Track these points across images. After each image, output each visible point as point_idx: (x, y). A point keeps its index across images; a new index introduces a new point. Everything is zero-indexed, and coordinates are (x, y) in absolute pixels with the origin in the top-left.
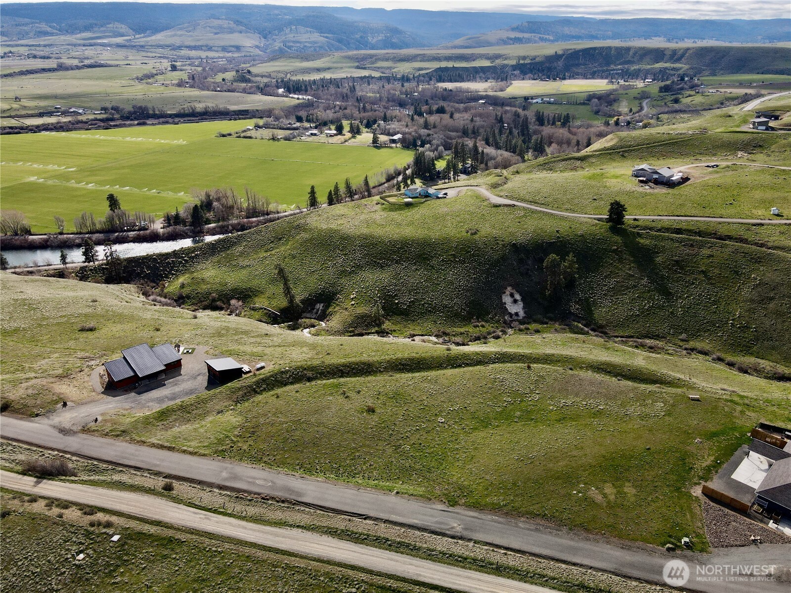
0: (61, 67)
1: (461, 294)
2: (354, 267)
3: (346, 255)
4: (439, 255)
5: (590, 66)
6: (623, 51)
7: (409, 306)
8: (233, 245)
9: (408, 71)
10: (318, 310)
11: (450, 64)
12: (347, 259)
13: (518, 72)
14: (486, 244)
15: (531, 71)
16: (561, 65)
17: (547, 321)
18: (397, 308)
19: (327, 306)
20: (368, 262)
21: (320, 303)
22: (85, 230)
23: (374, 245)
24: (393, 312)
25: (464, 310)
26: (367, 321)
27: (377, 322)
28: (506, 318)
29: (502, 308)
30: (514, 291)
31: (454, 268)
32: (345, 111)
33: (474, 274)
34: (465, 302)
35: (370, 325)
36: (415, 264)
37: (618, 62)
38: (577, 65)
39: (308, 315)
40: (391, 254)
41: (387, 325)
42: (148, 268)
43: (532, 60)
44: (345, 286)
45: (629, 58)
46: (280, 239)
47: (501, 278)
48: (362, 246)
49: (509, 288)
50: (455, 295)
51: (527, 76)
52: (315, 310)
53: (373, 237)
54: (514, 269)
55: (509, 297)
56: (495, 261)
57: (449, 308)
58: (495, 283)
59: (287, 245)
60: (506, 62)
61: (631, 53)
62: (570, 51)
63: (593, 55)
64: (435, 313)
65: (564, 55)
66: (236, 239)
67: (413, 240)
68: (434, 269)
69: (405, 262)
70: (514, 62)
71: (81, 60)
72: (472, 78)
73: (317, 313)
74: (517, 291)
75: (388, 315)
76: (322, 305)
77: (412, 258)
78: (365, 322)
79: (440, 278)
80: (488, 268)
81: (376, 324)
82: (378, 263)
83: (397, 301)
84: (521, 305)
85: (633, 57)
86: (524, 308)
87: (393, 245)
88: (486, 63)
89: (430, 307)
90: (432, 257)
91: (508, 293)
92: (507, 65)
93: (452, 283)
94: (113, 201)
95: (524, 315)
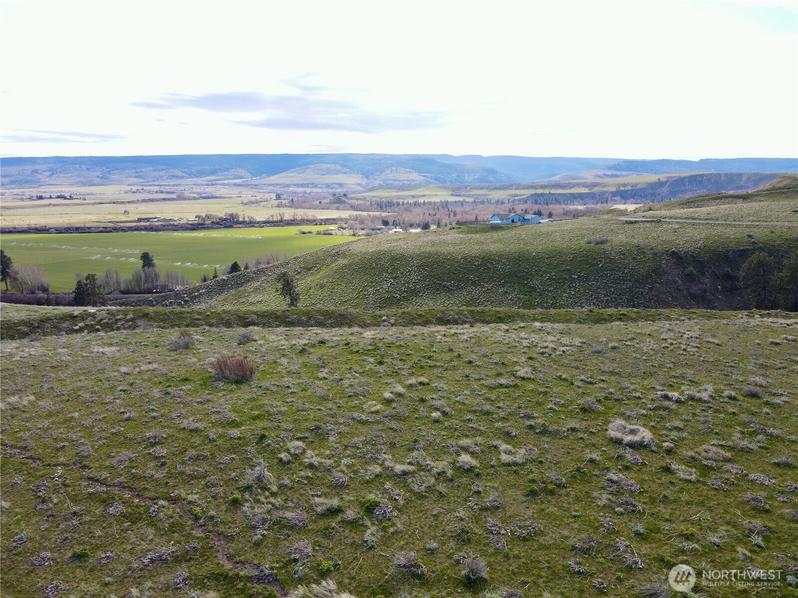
0: (180, 197)
2: (405, 292)
3: (396, 278)
4: (544, 272)
5: (698, 192)
6: (735, 177)
8: (248, 281)
9: (502, 197)
11: (546, 191)
12: (398, 284)
13: (619, 198)
14: (624, 255)
15: (633, 197)
16: (665, 192)
20: (429, 285)
23: (440, 264)
31: (570, 287)
32: (434, 217)
33: (606, 295)
36: (503, 285)
37: (729, 188)
38: (683, 191)
40: (465, 273)
43: (633, 187)
45: (742, 183)
46: (310, 269)
47: (656, 301)
48: (421, 266)
51: (629, 201)
53: (439, 255)
54: (678, 289)
56: (642, 276)
59: (317, 275)
60: (605, 189)
61: (744, 179)
62: (675, 179)
63: (701, 181)
65: (667, 182)
67: (502, 255)
69: (486, 283)
70: (614, 189)
71: (199, 194)
72: (569, 202)
77: (498, 278)
80: (631, 287)
82: (444, 286)
85: (747, 183)
87: (470, 262)
88: (585, 190)
90: (531, 275)
92: (606, 192)
94: (147, 259)
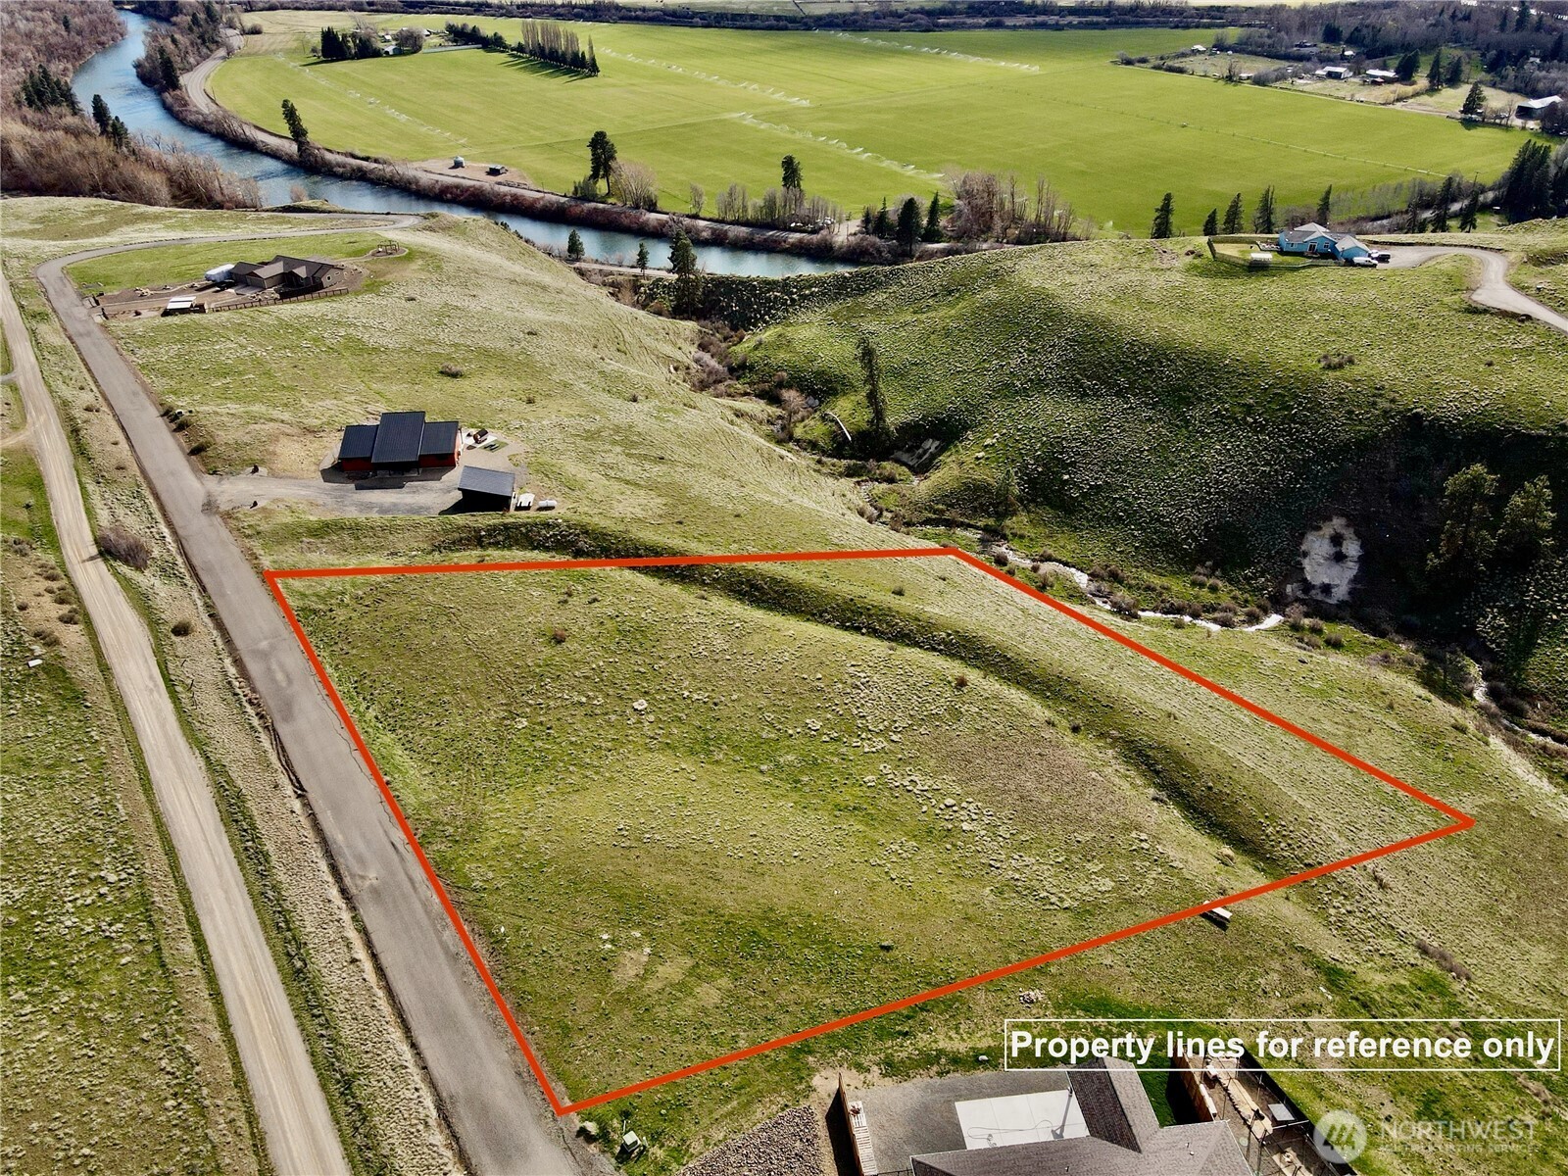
1: (1209, 502)
2: (1031, 380)
4: (1217, 400)
7: (1084, 495)
8: (874, 287)
10: (925, 452)
12: (1030, 362)
14: (1342, 400)
17: (1389, 628)
18: (1059, 491)
19: (941, 450)
20: (1064, 377)
21: (935, 438)
22: (730, 218)
23: (1097, 342)
24: (1046, 498)
25: (1195, 539)
26: (982, 500)
27: (1001, 509)
28: (1289, 589)
29: (1288, 563)
30: (1348, 533)
31: (1232, 436)
33: (1267, 464)
34: (1207, 523)
35: (983, 511)
36: (1154, 406)
39: (905, 457)
40: (1118, 371)
41: (1019, 522)
42: (740, 301)
44: (992, 417)
46: (950, 293)
47: (1328, 491)
48: (1073, 340)
49: (1337, 523)
50: (1194, 498)
52: (921, 451)
53: (1105, 323)
54: (1379, 479)
55: (1326, 542)
56: (1337, 445)
57: (1164, 524)
58: (1305, 498)
59: (953, 308)
64: (1126, 526)
66: (885, 276)
67: (1183, 352)
68: (1187, 428)
69: (1134, 396)
73: (920, 457)
74: (1358, 534)
75: (1033, 501)
76: (937, 443)
77: (1154, 392)
78: (976, 500)
79: (1188, 452)
80: (1310, 459)
81: (997, 513)
82: (1082, 385)
83: (1066, 477)
84: (1351, 569)
86: (1355, 580)
87: (1135, 352)
89: (1125, 511)
90: (1200, 399)
91: (1328, 530)
93: (1205, 470)
94: (791, 171)
95: (1347, 598)
